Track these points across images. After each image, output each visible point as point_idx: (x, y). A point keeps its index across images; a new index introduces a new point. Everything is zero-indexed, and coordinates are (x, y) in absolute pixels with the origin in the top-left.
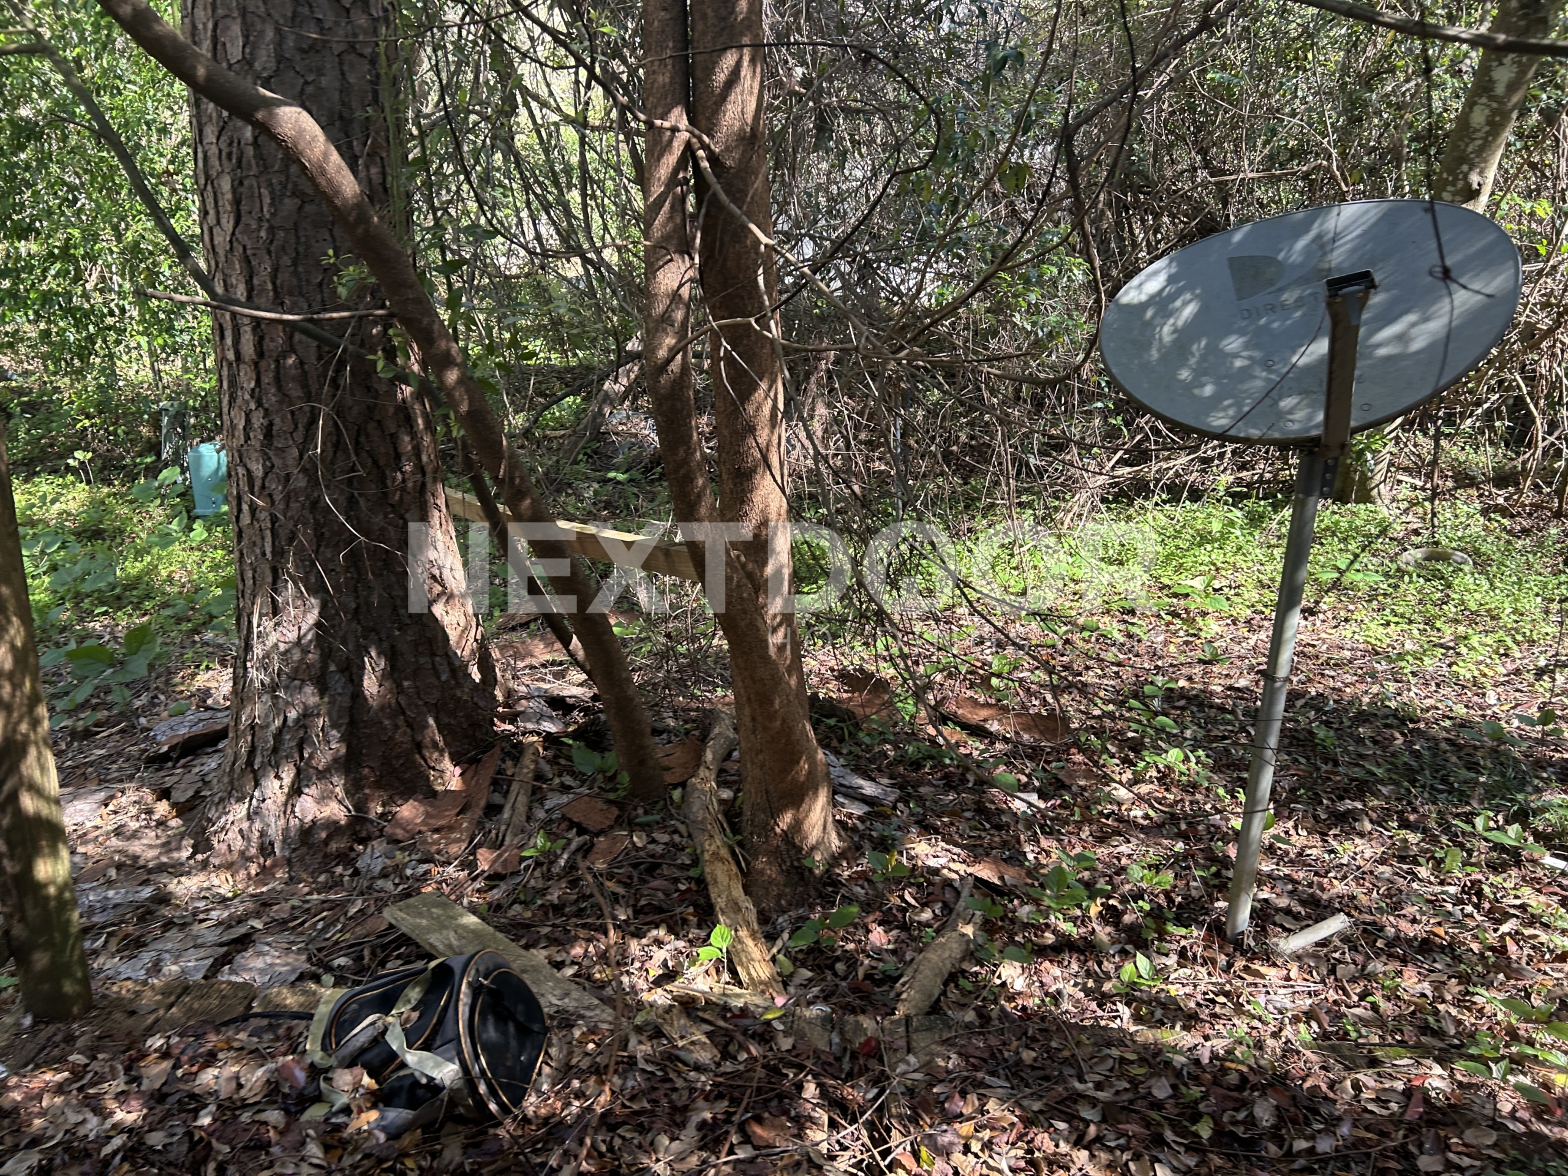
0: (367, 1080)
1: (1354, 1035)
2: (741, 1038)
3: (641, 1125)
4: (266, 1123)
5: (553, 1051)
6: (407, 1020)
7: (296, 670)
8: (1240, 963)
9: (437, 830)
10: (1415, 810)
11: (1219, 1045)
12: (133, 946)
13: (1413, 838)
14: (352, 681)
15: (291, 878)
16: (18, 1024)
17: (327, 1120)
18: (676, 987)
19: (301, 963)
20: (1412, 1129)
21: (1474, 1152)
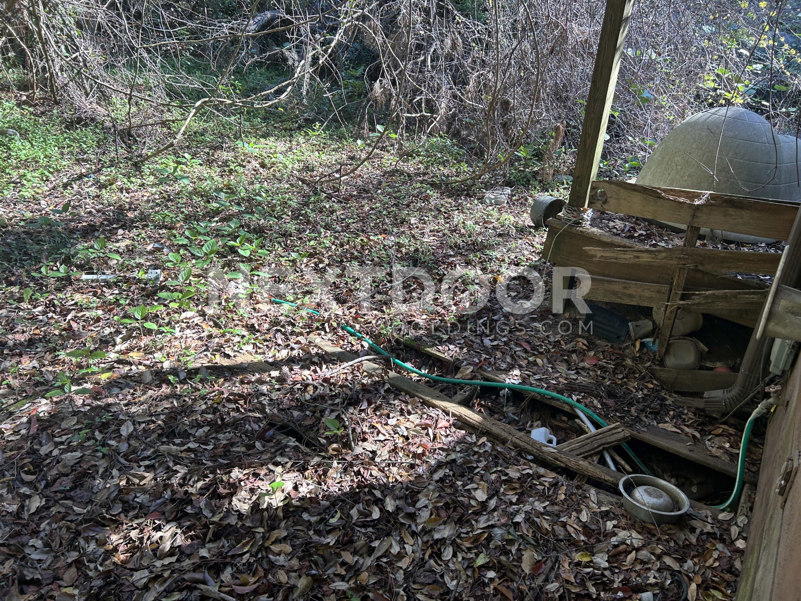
10: (13, 275)
13: (15, 289)
20: (34, 437)
21: (65, 431)
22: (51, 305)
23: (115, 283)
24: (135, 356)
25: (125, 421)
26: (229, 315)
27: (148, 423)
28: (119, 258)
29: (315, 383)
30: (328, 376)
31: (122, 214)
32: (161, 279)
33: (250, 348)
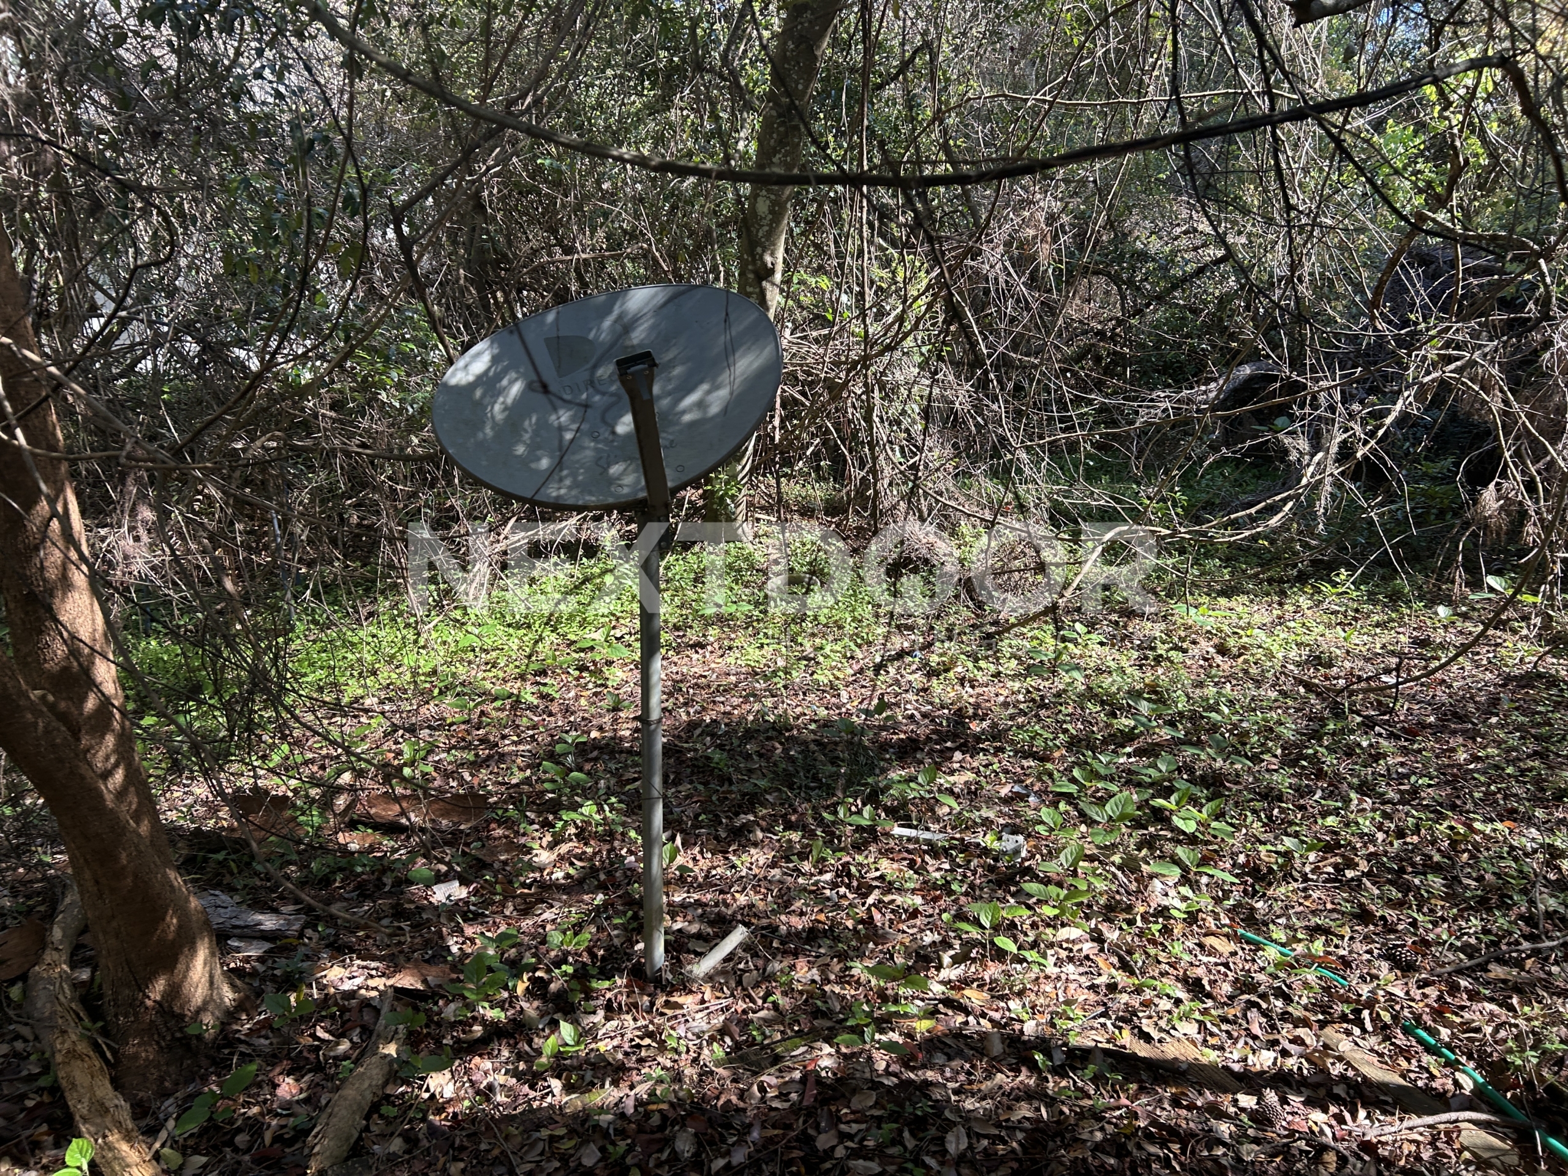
1: (759, 1038)
8: (661, 1000)
10: (795, 811)
11: (642, 1090)
13: (795, 836)
20: (810, 1113)
21: (860, 1117)
22: (844, 872)
23: (946, 851)
24: (974, 997)
25: (955, 1124)
26: (1152, 951)
27: (995, 1139)
28: (954, 804)
29: (1341, 1146)
30: (1371, 1136)
31: (963, 724)
32: (1024, 854)
33: (1192, 1029)
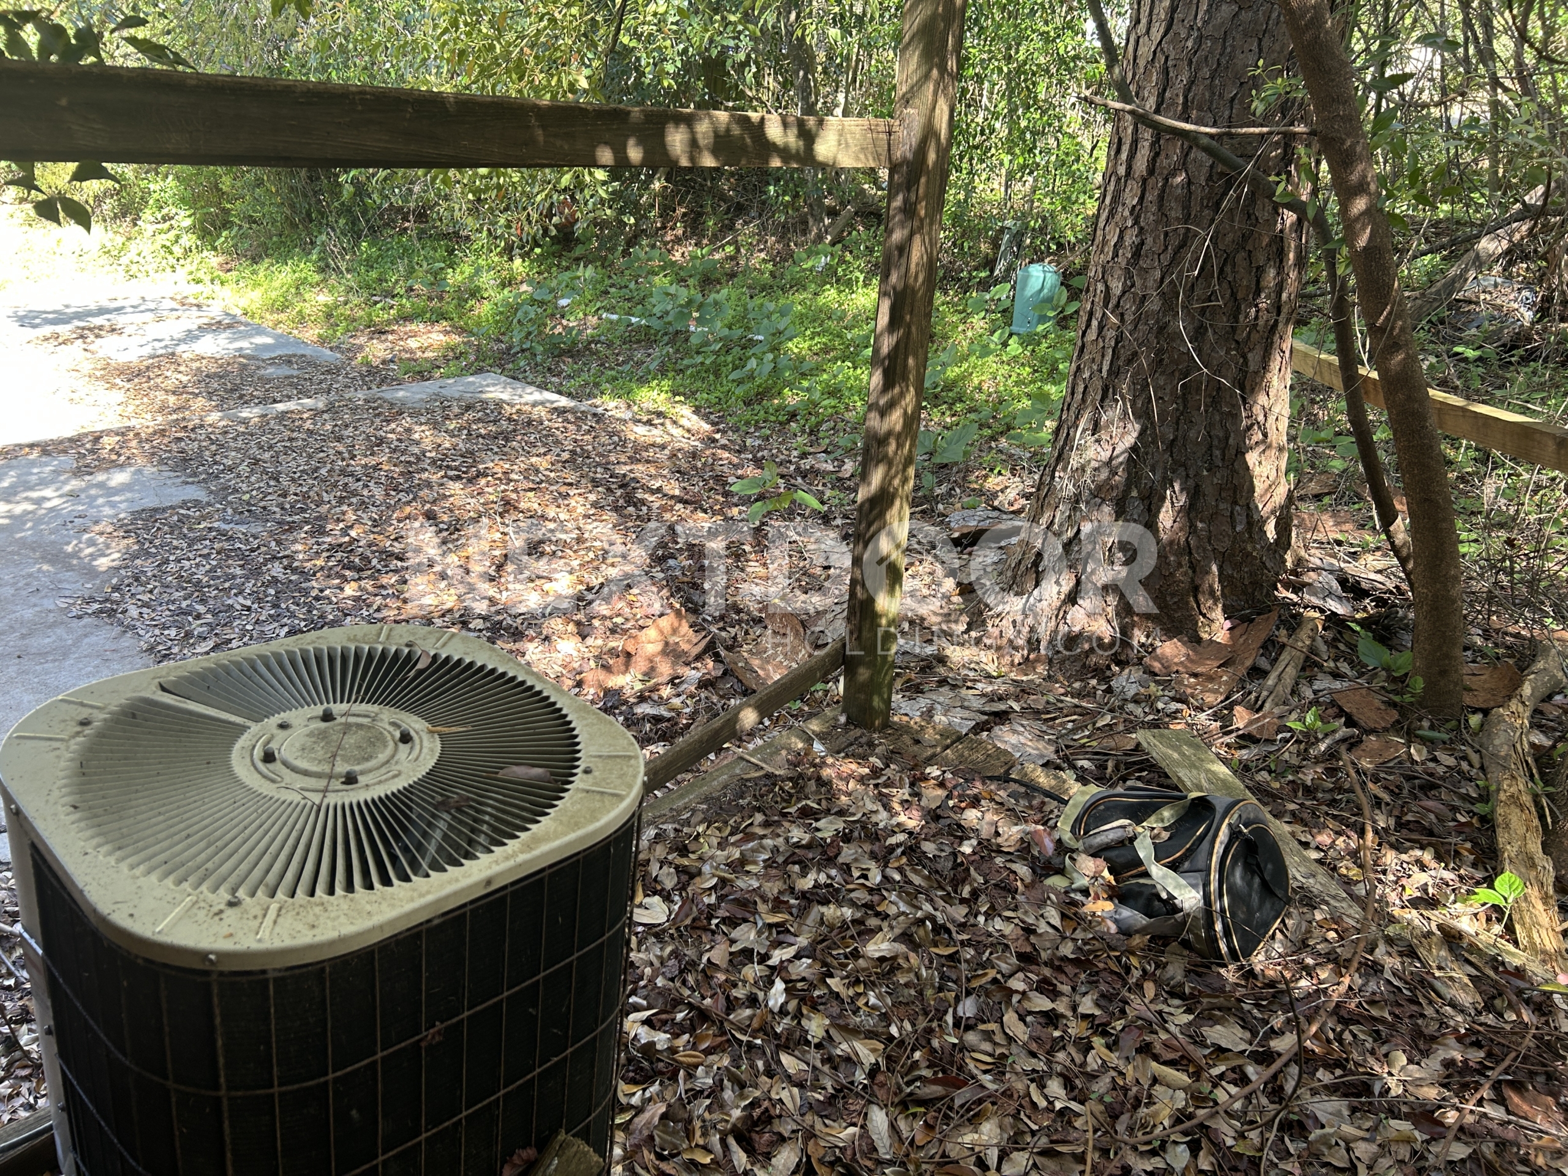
0: (1106, 873)
2: (1514, 998)
3: (1377, 1032)
4: (1015, 873)
5: (1290, 922)
6: (1157, 836)
7: (1099, 488)
9: (1195, 675)
12: (914, 690)
14: (1149, 510)
15: (1049, 676)
16: (836, 719)
17: (1066, 892)
18: (1437, 916)
19: (1050, 752)
